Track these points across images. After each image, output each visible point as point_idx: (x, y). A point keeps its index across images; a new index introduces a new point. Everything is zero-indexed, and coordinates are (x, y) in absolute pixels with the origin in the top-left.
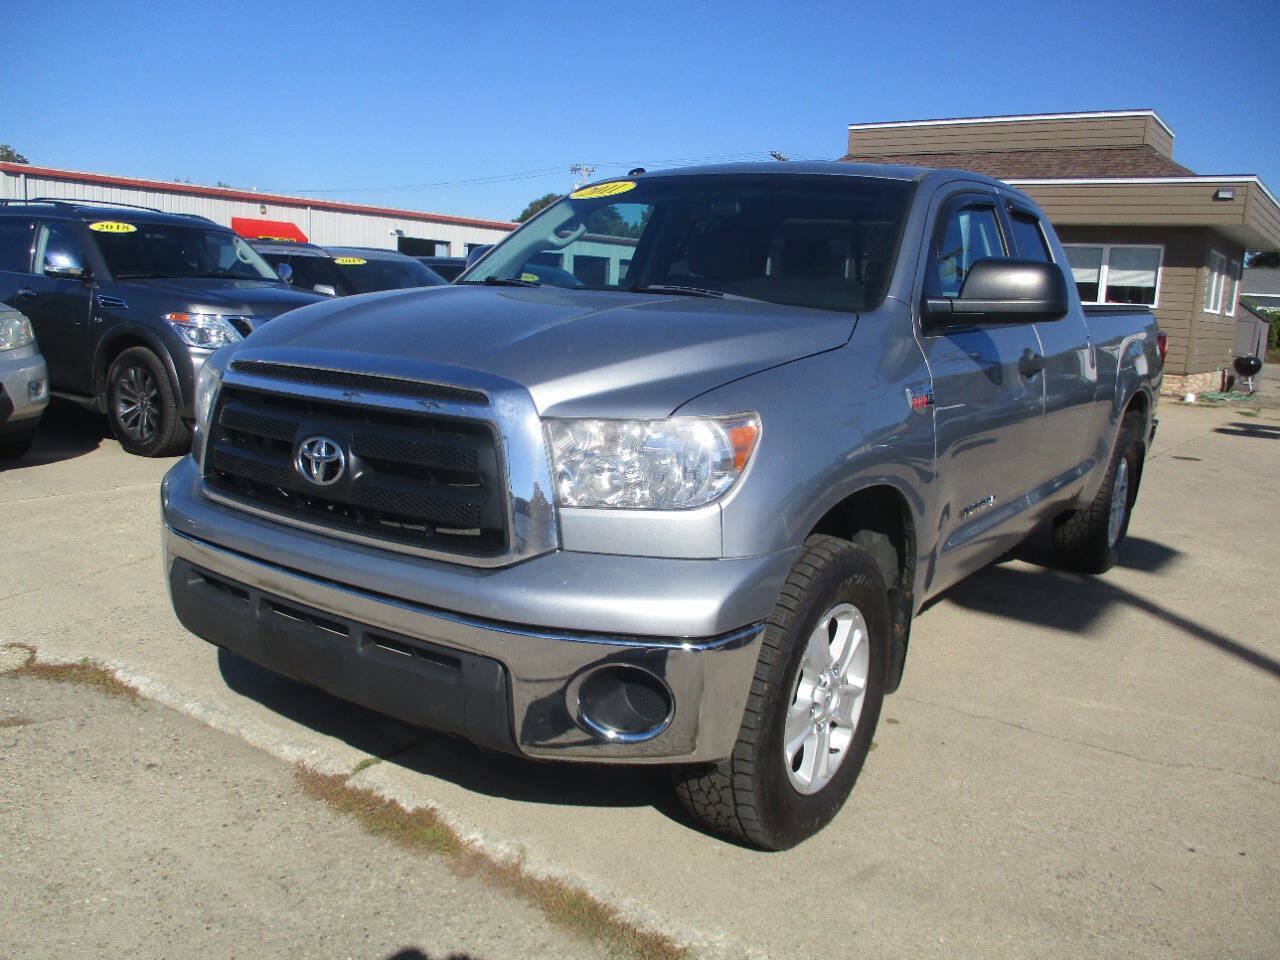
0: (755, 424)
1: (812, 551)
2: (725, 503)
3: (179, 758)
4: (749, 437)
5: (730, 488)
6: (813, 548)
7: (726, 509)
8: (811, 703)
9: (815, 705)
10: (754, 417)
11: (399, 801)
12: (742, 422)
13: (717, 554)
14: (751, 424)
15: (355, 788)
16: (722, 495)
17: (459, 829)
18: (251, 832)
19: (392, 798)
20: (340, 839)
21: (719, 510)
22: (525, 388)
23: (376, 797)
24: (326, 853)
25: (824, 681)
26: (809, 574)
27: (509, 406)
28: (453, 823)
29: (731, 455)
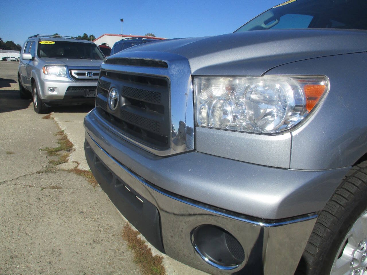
0: (325, 84)
1: (362, 170)
2: (295, 133)
3: (92, 211)
4: (320, 92)
5: (300, 123)
6: (363, 168)
7: (294, 137)
8: (351, 259)
9: (354, 260)
10: (324, 79)
11: (152, 250)
12: (316, 82)
13: (287, 166)
14: (322, 83)
15: (140, 238)
16: (295, 127)
17: (168, 271)
18: (93, 250)
19: (150, 248)
20: (122, 262)
21: (290, 137)
22: (187, 60)
23: (145, 245)
24: (113, 267)
25: (362, 246)
26: (358, 185)
27: (177, 69)
28: (167, 267)
29: (304, 102)
